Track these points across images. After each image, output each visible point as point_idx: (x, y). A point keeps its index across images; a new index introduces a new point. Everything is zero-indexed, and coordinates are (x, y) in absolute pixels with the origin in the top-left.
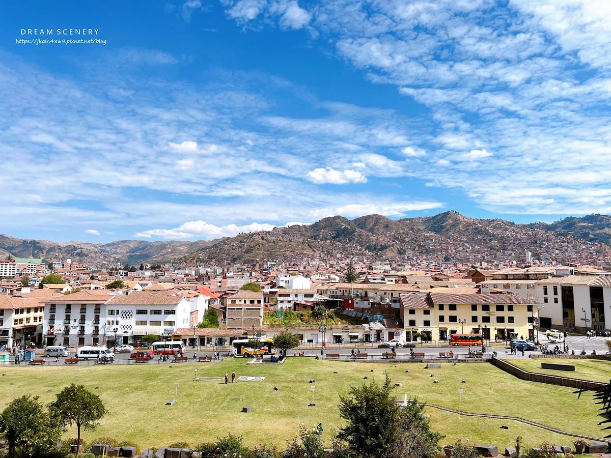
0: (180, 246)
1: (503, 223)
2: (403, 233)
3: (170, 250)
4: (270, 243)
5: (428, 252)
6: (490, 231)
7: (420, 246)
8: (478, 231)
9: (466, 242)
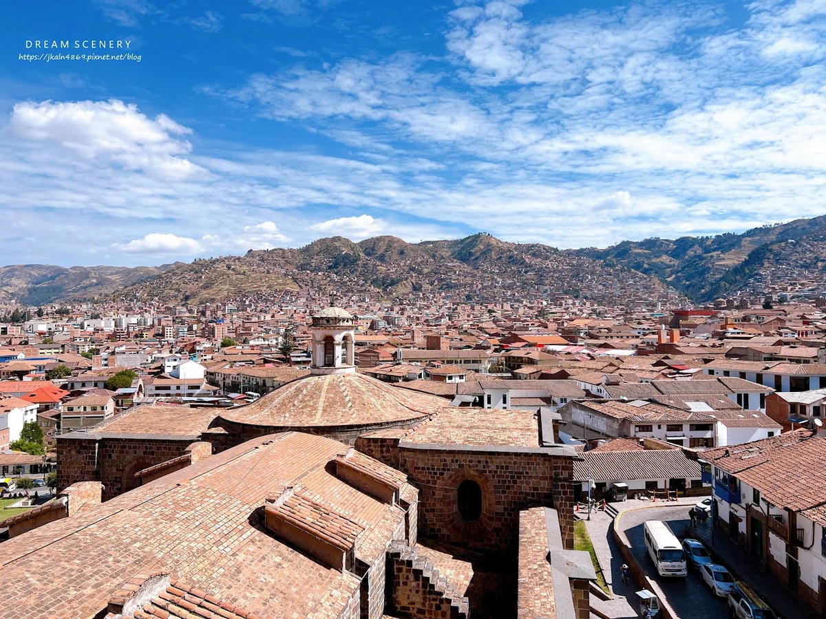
0: (111, 274)
1: (544, 249)
2: (422, 262)
3: (95, 281)
4: (239, 274)
5: (449, 287)
6: (527, 260)
7: (441, 280)
8: (512, 260)
9: (497, 274)
